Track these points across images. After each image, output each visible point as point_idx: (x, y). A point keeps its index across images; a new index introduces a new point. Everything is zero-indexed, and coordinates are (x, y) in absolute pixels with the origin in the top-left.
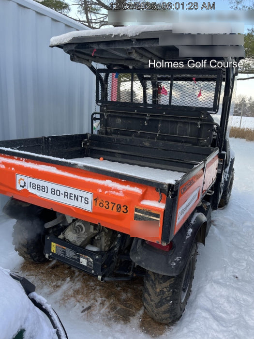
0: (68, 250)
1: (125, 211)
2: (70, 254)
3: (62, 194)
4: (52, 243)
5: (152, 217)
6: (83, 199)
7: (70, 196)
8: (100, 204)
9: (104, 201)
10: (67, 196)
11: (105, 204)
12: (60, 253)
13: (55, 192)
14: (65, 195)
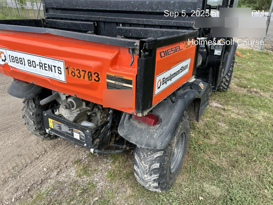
0: (63, 126)
1: (97, 79)
2: (65, 129)
3: (38, 65)
4: (49, 119)
5: (124, 85)
6: (56, 68)
7: (45, 67)
8: (72, 73)
9: (76, 69)
10: (42, 66)
11: (77, 73)
12: (57, 128)
13: (32, 63)
14: (40, 66)
